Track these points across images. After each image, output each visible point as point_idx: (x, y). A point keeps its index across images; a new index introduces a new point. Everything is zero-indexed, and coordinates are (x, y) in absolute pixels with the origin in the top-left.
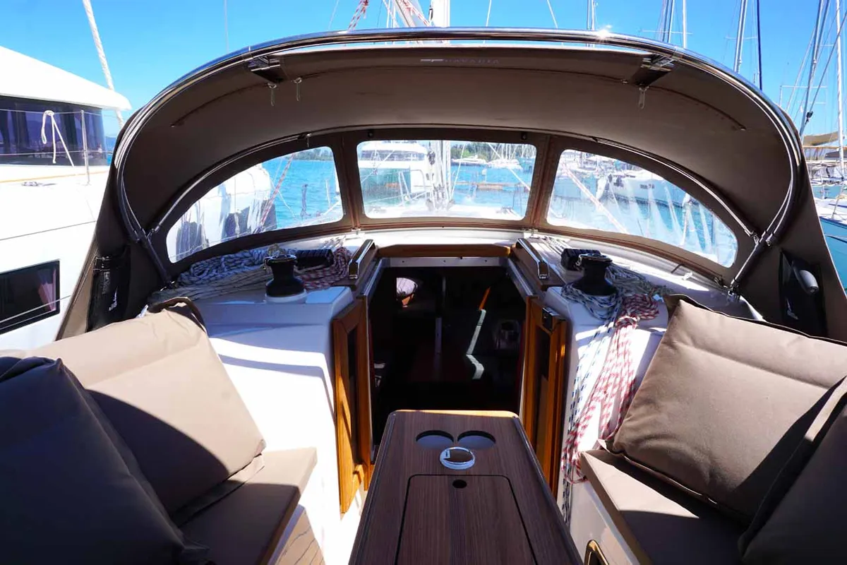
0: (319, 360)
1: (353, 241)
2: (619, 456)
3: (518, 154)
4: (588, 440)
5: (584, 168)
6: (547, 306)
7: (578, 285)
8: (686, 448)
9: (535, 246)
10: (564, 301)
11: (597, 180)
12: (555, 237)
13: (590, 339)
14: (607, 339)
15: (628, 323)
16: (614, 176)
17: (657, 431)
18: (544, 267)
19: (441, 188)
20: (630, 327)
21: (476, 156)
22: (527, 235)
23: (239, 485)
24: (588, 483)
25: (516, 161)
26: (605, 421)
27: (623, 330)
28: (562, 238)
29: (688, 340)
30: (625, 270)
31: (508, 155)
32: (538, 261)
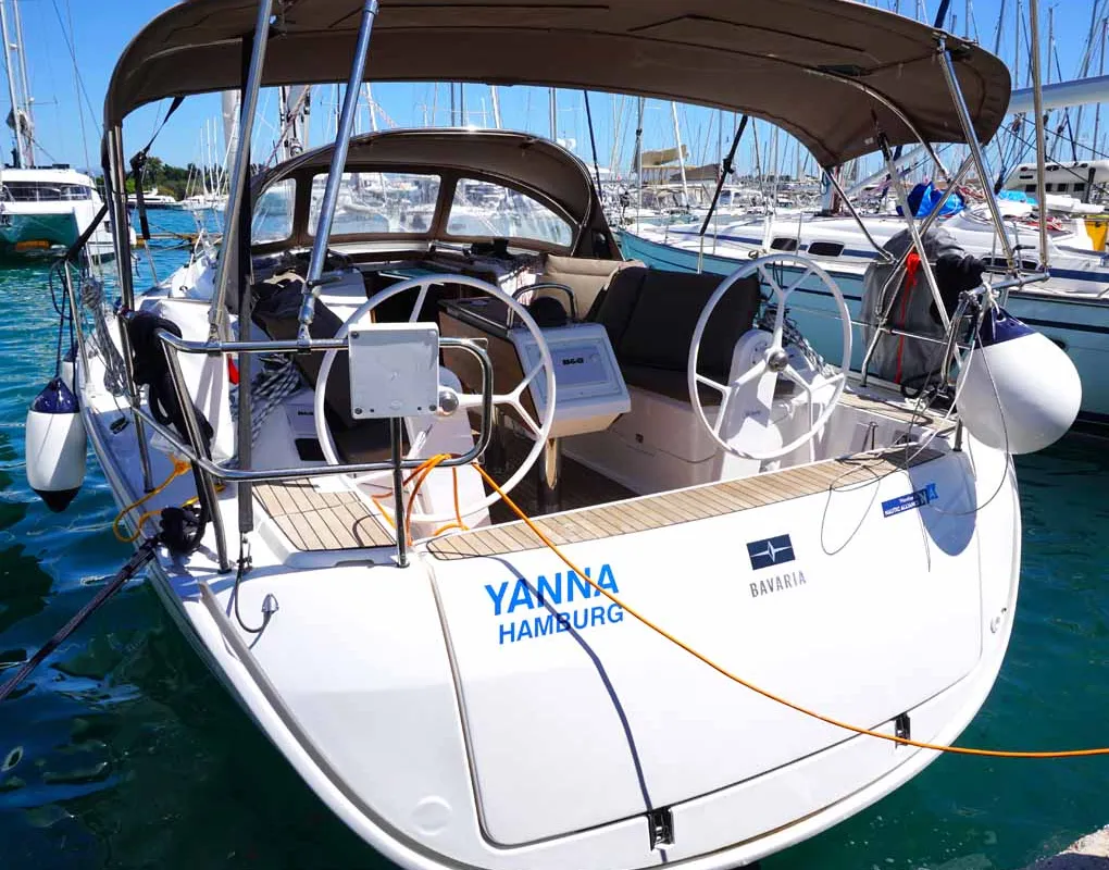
13: (506, 279)
14: (515, 279)
20: (524, 272)
21: (155, 191)
27: (521, 273)
29: (555, 271)
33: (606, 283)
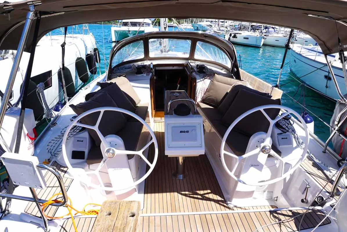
0: (148, 86)
1: (147, 63)
2: (203, 101)
3: (192, 22)
4: (199, 100)
5: (220, 30)
6: (192, 76)
7: (198, 72)
8: (213, 98)
9: (191, 64)
10: (195, 75)
11: (225, 35)
12: (196, 62)
13: (199, 81)
14: (202, 81)
15: (206, 78)
16: (233, 33)
17: (209, 96)
18: (192, 68)
19: (165, 46)
20: (207, 79)
22: (190, 61)
23: (138, 106)
24: (199, 107)
25: (191, 25)
26: (202, 96)
27: (205, 79)
28: (198, 62)
29: (215, 80)
30: (210, 69)
31: (187, 22)
32: (191, 67)
33: (229, 89)
